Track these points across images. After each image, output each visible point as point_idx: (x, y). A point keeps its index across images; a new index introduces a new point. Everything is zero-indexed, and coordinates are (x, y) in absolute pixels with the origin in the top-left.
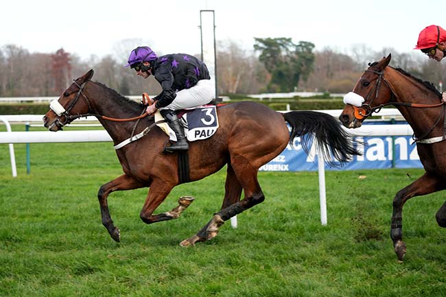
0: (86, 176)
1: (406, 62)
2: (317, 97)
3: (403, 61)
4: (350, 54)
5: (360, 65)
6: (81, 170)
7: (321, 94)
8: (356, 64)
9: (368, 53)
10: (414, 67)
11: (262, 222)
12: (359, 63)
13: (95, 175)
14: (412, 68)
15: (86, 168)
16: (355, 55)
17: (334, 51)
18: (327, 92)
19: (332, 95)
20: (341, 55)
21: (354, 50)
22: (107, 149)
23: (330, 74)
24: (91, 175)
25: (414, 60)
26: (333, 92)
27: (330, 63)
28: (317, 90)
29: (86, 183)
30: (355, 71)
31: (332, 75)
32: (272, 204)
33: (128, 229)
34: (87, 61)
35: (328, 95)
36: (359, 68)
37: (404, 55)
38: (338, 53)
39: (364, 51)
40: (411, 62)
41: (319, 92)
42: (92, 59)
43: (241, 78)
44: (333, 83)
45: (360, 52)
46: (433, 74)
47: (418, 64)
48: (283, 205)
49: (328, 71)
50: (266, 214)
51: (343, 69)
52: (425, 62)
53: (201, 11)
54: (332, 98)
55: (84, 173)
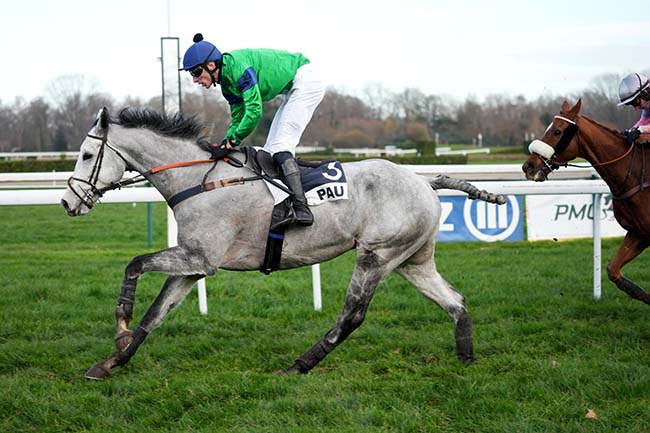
0: (12, 253)
1: (435, 107)
2: (316, 153)
3: (431, 106)
4: (361, 96)
5: (374, 110)
6: (5, 245)
7: (322, 149)
8: (369, 109)
9: (384, 95)
10: (446, 114)
11: (240, 307)
12: (372, 107)
13: (24, 251)
14: (443, 115)
15: (13, 243)
16: (368, 97)
17: (339, 92)
18: (330, 146)
19: (336, 150)
20: (348, 97)
21: (367, 91)
22: (39, 220)
23: (334, 122)
24: (19, 252)
25: (446, 104)
26: (338, 147)
27: (335, 108)
28: (316, 143)
29: (13, 261)
30: (368, 119)
31: (337, 123)
32: (253, 286)
33: (69, 316)
34: (10, 105)
35: (331, 150)
36: (373, 115)
37: (432, 98)
38: (345, 94)
39: (379, 92)
40: (442, 107)
41: (319, 146)
42: (18, 102)
43: (216, 127)
44: (339, 135)
45: (374, 93)
46: (470, 123)
47: (452, 109)
48: (266, 286)
49: (332, 118)
50: (245, 298)
51: (352, 116)
52: (461, 107)
53: (162, 39)
54: (336, 154)
55: (9, 249)
